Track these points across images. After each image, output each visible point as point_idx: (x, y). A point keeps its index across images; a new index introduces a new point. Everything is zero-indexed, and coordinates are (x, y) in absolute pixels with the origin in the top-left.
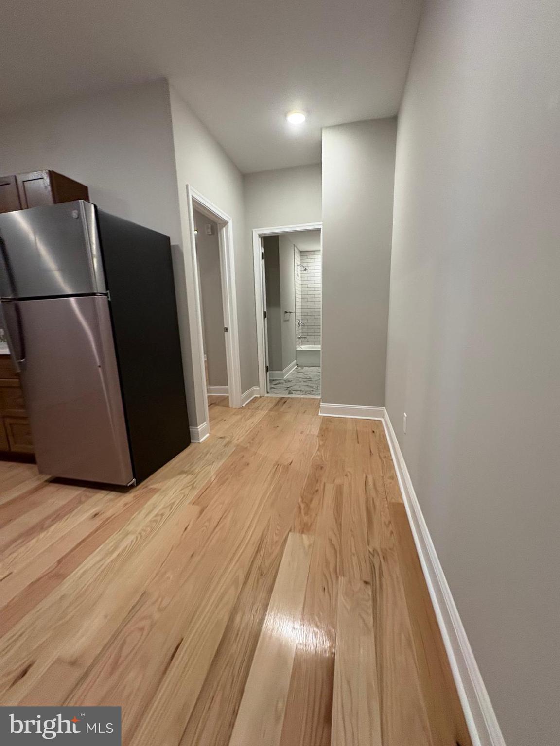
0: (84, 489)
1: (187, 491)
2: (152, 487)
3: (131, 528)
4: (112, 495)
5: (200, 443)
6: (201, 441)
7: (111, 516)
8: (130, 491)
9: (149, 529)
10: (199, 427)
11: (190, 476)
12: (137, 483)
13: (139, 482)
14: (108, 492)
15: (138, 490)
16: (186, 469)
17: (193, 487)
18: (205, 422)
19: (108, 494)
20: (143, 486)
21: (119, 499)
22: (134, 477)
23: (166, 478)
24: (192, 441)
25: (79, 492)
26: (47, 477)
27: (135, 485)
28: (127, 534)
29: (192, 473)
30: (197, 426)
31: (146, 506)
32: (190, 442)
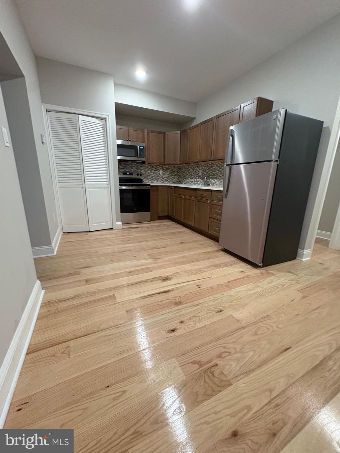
0: (236, 259)
1: (293, 282)
2: (271, 272)
3: (260, 285)
4: (249, 267)
5: (302, 261)
6: (304, 260)
7: (249, 276)
8: (259, 268)
9: (270, 290)
10: (304, 251)
11: (294, 277)
12: (262, 266)
13: (263, 266)
14: (247, 264)
15: (262, 270)
16: (292, 271)
17: (297, 282)
18: (309, 250)
19: (247, 265)
20: (265, 269)
21: (253, 270)
22: (262, 263)
23: (279, 270)
24: (297, 258)
25: (234, 259)
26: (221, 248)
27: (262, 267)
28: (258, 286)
29: (297, 275)
30: (304, 250)
31: (268, 279)
32: (296, 258)
